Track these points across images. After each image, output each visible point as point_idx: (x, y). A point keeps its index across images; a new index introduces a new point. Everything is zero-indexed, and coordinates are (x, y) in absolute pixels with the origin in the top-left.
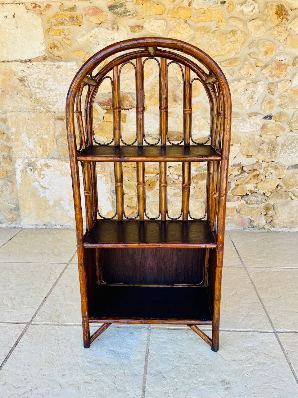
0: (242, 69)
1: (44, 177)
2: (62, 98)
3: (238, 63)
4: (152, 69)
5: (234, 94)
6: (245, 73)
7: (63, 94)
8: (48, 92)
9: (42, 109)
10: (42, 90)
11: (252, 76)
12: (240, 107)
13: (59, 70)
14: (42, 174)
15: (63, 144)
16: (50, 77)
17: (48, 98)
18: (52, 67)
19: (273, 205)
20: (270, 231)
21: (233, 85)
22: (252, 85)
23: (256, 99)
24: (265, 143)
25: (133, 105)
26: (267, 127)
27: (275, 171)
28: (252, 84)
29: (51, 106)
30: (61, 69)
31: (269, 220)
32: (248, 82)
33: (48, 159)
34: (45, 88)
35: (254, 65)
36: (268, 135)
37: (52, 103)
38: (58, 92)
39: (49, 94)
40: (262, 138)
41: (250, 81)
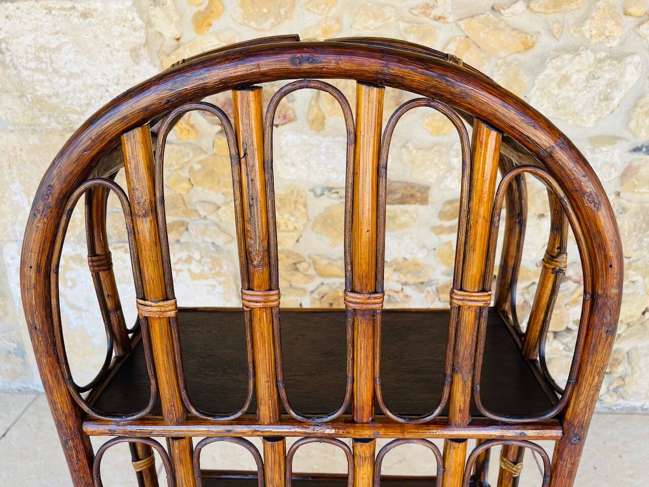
0: (588, 22)
1: (75, 285)
2: (102, 97)
3: (577, 4)
4: (338, 21)
5: (560, 88)
6: (594, 32)
7: (103, 86)
8: (63, 81)
9: (54, 124)
10: (49, 75)
11: (612, 40)
12: (570, 121)
13: (87, 21)
14: (70, 279)
15: (115, 210)
16: (66, 40)
17: (64, 96)
18: (68, 13)
19: (627, 353)
20: (614, 408)
21: (559, 63)
22: (610, 65)
23: (616, 102)
24: (628, 213)
25: (288, 113)
26: (639, 174)
27: (644, 277)
28: (608, 61)
29: (76, 117)
30: (93, 20)
31: (615, 385)
32: (598, 56)
33: (79, 243)
34: (56, 71)
35: (619, 10)
36: (638, 192)
37: (78, 109)
38: (89, 81)
39: (67, 85)
40: (622, 201)
41: (604, 54)
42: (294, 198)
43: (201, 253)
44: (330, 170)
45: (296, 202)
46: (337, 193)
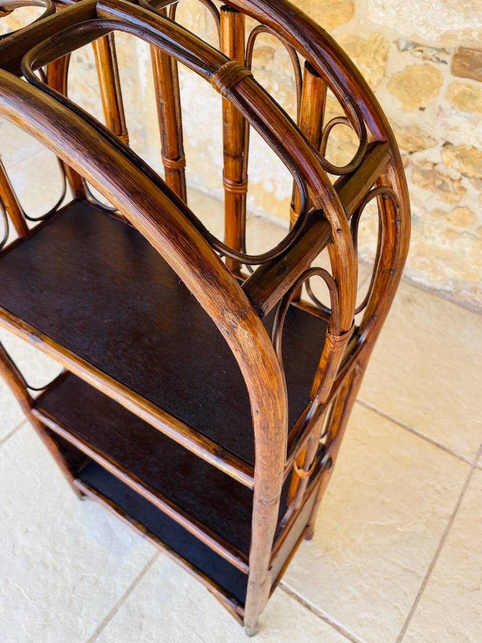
42: (375, 47)
43: (280, 85)
44: (420, 23)
45: (376, 52)
46: (422, 51)
